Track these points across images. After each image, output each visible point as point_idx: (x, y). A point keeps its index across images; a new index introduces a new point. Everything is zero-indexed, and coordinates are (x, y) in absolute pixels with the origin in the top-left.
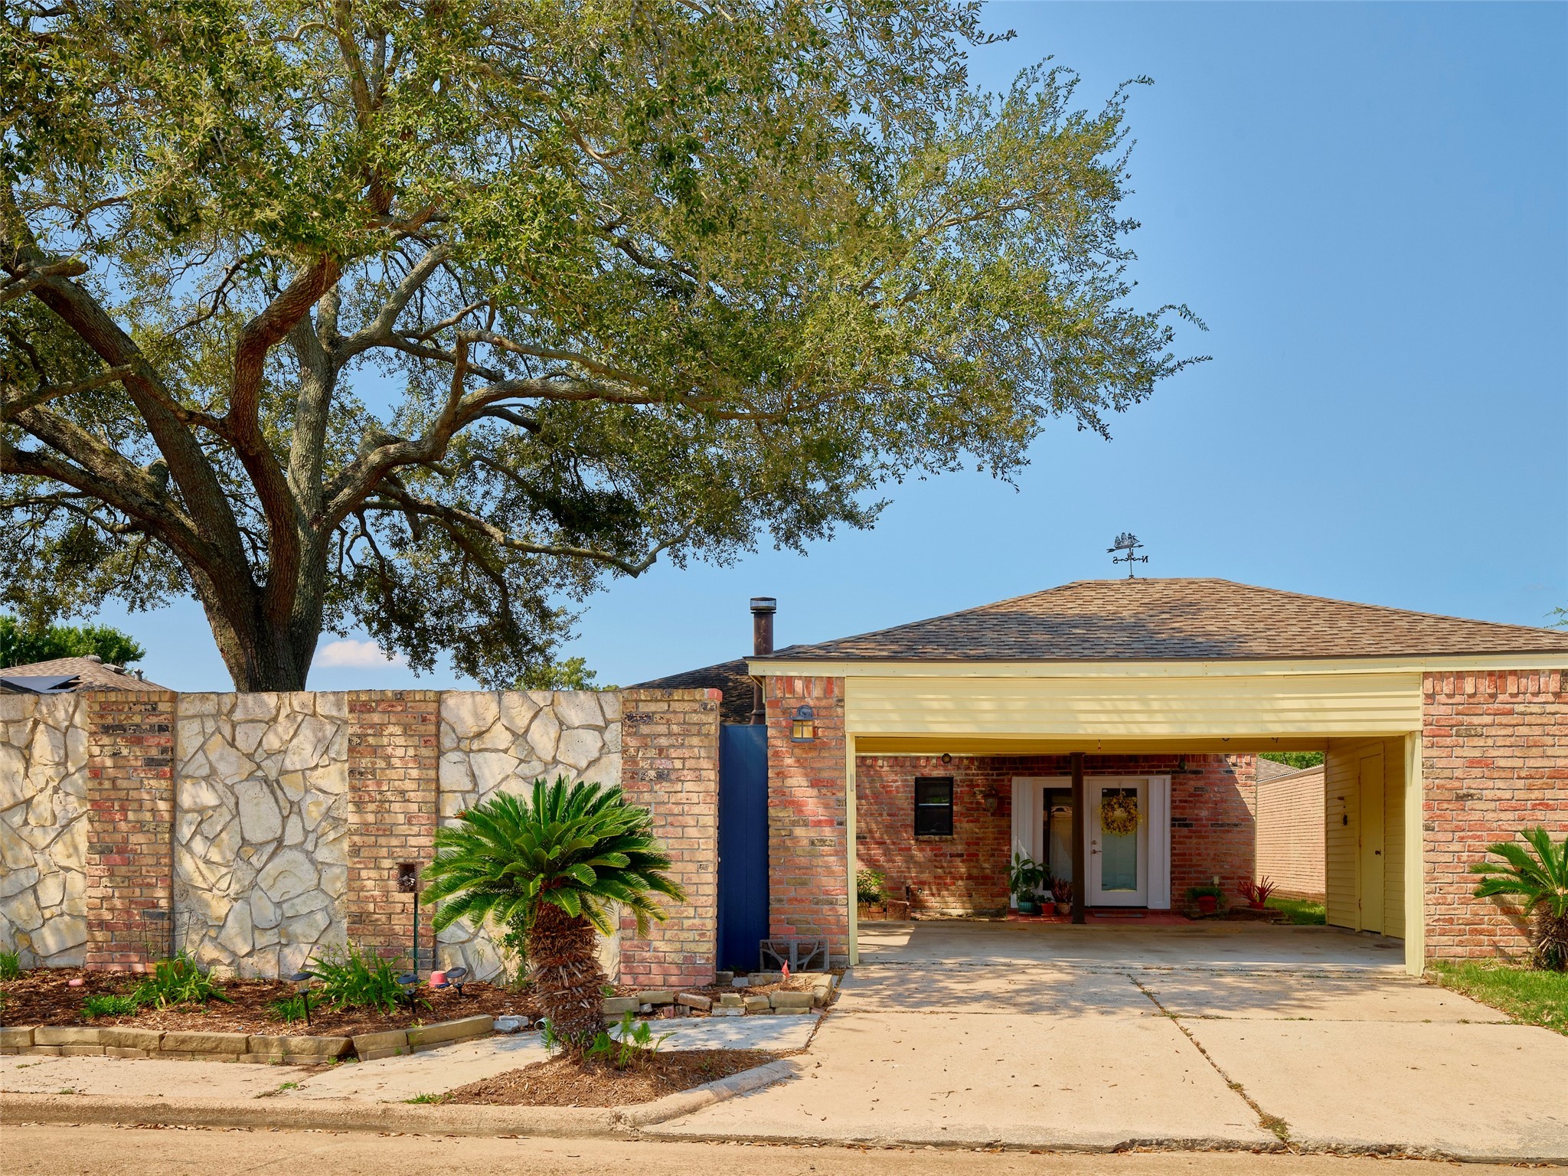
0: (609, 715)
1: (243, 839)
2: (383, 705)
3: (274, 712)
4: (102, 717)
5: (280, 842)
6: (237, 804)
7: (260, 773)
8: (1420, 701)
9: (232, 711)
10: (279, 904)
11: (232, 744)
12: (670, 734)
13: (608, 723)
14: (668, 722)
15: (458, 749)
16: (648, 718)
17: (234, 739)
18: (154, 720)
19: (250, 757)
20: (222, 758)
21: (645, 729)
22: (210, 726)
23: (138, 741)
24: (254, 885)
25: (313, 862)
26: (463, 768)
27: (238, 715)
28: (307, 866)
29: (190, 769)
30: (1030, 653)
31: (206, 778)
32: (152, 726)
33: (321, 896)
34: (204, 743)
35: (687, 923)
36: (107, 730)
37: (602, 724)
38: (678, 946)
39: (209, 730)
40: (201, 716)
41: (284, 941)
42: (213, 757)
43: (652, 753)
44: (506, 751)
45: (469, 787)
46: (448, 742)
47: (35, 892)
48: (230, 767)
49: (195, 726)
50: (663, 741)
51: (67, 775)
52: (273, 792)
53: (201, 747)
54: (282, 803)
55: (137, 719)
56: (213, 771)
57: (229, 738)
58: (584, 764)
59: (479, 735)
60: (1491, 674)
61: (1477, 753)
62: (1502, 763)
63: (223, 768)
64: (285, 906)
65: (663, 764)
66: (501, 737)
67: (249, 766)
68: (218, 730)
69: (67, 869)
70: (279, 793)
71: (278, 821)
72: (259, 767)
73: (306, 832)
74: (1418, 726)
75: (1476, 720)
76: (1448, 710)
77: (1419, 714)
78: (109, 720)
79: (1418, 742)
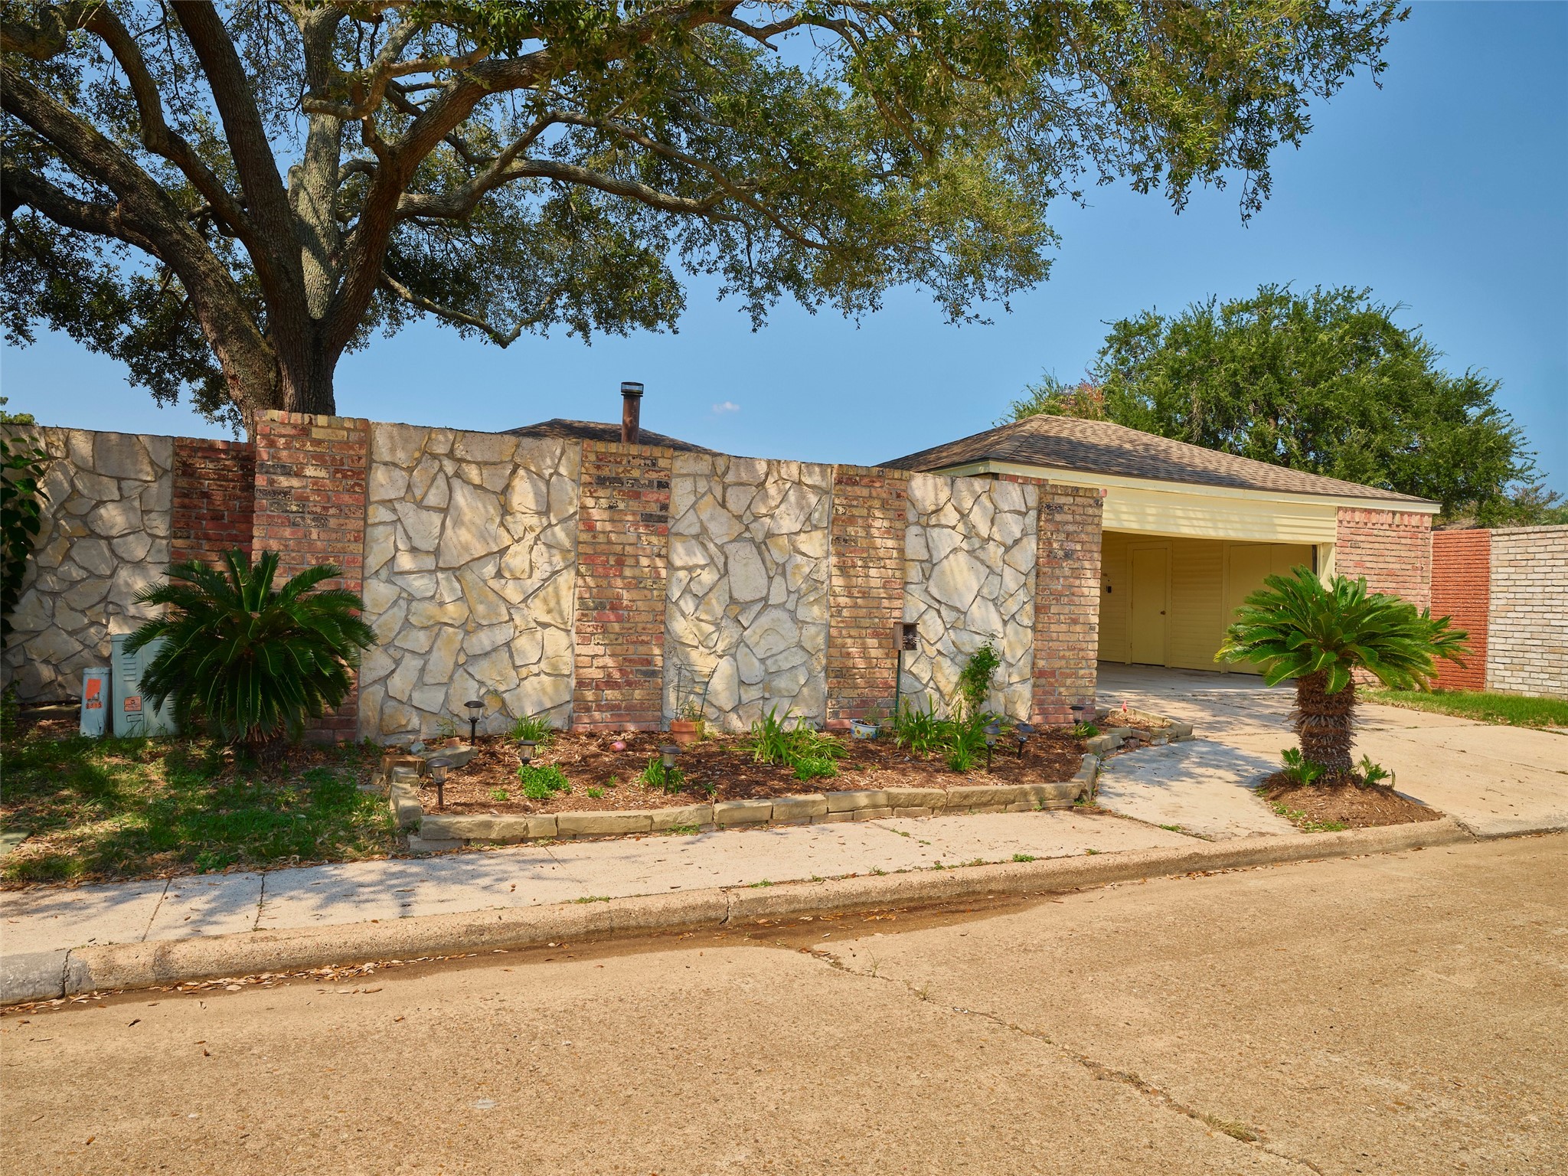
0: (1030, 504)
1: (731, 597)
2: (866, 481)
3: (763, 477)
4: (598, 467)
5: (766, 599)
6: (726, 564)
7: (747, 535)
8: (1336, 524)
9: (725, 473)
10: (762, 661)
11: (723, 505)
12: (1075, 522)
13: (1028, 509)
14: (1073, 513)
15: (918, 523)
16: (1060, 508)
17: (724, 501)
18: (653, 475)
19: (739, 518)
20: (712, 518)
21: (1058, 517)
22: (702, 486)
23: (637, 496)
24: (741, 641)
25: (795, 620)
26: (922, 541)
27: (730, 478)
28: (789, 624)
29: (681, 527)
30: (1143, 474)
31: (696, 537)
32: (651, 482)
33: (801, 653)
34: (695, 503)
35: (1082, 672)
36: (601, 481)
37: (1024, 510)
38: (1074, 690)
39: (702, 489)
40: (694, 476)
41: (767, 695)
42: (704, 516)
43: (1062, 536)
44: (954, 528)
45: (926, 557)
46: (911, 516)
47: (509, 648)
48: (720, 528)
49: (688, 484)
50: (1071, 528)
51: (550, 525)
52: (760, 553)
53: (693, 506)
54: (769, 564)
55: (636, 473)
56: (704, 530)
57: (720, 498)
58: (1010, 542)
59: (937, 511)
60: (1366, 510)
61: (1358, 558)
62: (1369, 565)
63: (714, 528)
64: (769, 662)
65: (1071, 546)
66: (951, 516)
67: (738, 528)
68: (710, 490)
69: (545, 625)
70: (766, 554)
71: (765, 581)
72: (747, 529)
73: (789, 592)
74: (1335, 540)
75: (1359, 538)
76: (1348, 531)
77: (1335, 532)
78: (606, 472)
79: (1334, 550)
